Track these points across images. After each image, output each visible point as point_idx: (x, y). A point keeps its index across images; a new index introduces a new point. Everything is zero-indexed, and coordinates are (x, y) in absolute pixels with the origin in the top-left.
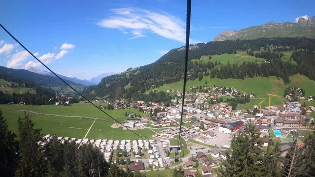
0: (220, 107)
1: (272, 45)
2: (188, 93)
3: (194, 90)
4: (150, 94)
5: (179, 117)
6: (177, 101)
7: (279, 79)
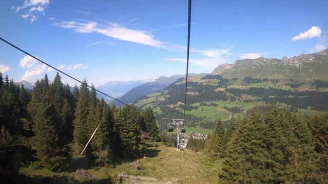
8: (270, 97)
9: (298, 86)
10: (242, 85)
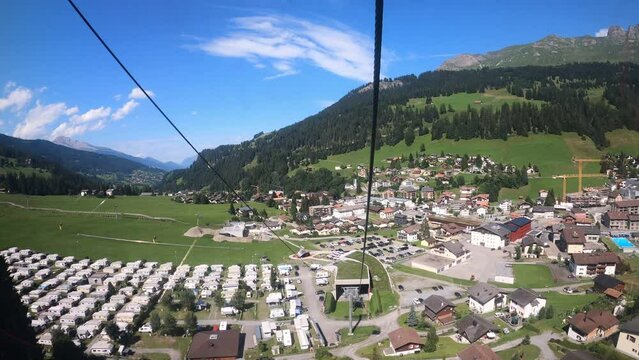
0: (459, 196)
1: (557, 78)
2: (383, 169)
3: (395, 165)
4: (297, 175)
5: (361, 214)
6: (359, 186)
7: (584, 139)
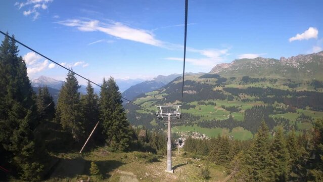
8: (268, 96)
9: (296, 86)
10: (240, 84)
